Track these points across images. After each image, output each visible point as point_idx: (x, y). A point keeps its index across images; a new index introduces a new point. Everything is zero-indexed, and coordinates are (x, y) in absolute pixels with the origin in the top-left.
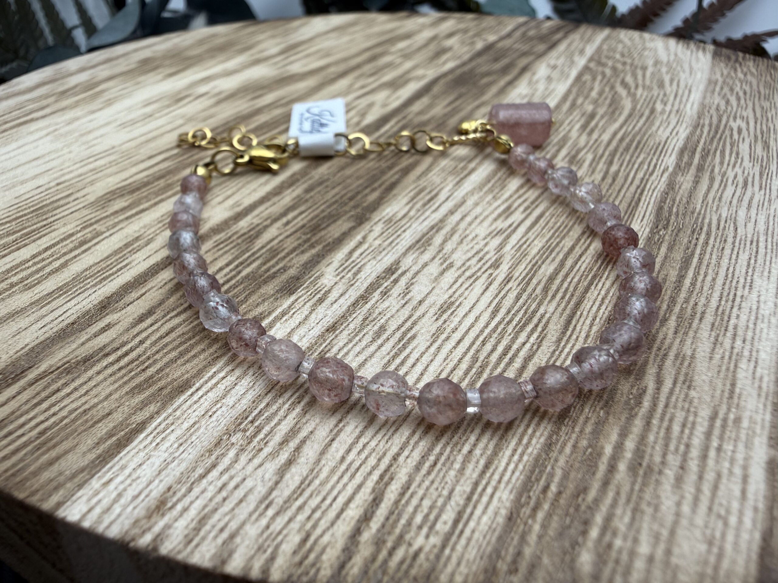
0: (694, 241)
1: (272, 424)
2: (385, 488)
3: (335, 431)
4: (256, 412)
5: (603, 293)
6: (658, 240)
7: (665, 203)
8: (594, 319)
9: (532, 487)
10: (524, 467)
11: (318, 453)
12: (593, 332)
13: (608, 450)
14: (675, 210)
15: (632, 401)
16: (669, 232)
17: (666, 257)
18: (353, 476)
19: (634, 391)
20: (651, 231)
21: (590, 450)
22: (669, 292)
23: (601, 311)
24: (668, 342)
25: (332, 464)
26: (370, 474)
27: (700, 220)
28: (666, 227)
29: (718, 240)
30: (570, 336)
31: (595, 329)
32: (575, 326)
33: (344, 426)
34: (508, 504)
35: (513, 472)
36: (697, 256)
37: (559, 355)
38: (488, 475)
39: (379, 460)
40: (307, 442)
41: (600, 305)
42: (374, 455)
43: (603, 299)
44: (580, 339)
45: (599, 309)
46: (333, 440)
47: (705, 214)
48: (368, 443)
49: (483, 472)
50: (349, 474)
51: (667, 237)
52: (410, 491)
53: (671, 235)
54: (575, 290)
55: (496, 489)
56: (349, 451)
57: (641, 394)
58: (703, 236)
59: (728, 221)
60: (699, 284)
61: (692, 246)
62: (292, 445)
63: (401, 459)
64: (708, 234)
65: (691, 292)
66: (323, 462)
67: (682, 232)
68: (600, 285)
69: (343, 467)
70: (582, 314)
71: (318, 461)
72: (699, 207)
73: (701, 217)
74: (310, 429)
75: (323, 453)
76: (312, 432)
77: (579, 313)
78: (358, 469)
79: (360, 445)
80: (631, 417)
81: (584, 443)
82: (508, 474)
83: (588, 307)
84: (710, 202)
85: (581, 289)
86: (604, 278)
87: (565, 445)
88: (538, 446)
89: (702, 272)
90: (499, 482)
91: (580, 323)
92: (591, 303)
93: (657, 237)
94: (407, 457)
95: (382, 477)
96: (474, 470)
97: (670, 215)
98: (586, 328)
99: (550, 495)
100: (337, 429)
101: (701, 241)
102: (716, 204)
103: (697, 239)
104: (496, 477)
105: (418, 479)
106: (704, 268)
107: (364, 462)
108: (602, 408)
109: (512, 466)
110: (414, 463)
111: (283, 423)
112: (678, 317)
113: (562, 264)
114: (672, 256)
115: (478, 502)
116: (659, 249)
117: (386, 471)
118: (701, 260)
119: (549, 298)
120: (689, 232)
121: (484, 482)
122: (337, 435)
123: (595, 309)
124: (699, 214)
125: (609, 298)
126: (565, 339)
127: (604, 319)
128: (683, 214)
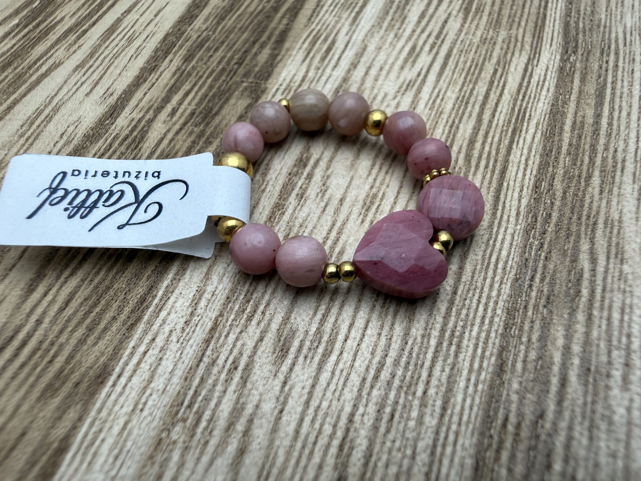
0: (604, 66)
1: (213, 404)
2: (347, 461)
3: (282, 399)
4: (191, 392)
5: (525, 152)
6: (570, 71)
7: (570, 16)
8: (521, 191)
9: (491, 423)
10: (481, 398)
11: (269, 431)
12: (522, 207)
13: (557, 358)
14: (581, 25)
15: (572, 291)
16: (579, 57)
17: (580, 92)
18: (312, 453)
19: (572, 277)
20: (562, 60)
21: (540, 362)
22: (588, 139)
23: (527, 177)
24: (595, 204)
25: (287, 442)
26: (328, 446)
27: (607, 36)
28: (575, 52)
29: (627, 60)
30: (502, 217)
31: (524, 202)
32: (504, 203)
33: (290, 389)
34: (472, 451)
35: (471, 409)
36: (609, 85)
37: (494, 245)
38: (447, 419)
39: (335, 426)
40: (255, 421)
41: (525, 170)
42: (328, 419)
43: (527, 160)
44: (511, 219)
45: (524, 175)
46: (281, 411)
47: (610, 26)
48: (319, 407)
49: (442, 416)
50: (307, 451)
51: (578, 65)
52: (374, 459)
53: (582, 61)
54: (497, 153)
55: (457, 434)
56: (301, 420)
57: (578, 280)
58: (612, 57)
59: (634, 32)
60: (615, 123)
61: (603, 72)
62: (240, 427)
63: (357, 418)
64: (617, 54)
65: (609, 135)
66: (277, 443)
67: (591, 54)
68: (521, 142)
69: (299, 445)
70: (508, 184)
71: (272, 442)
72: (603, 16)
73: (607, 30)
74: (255, 403)
75: (274, 430)
76: (257, 406)
77: (505, 184)
78: (315, 443)
79: (311, 410)
80: (573, 311)
81: (533, 355)
82: (466, 412)
83: (514, 174)
84: (614, 9)
85: (503, 151)
86: (524, 132)
87: (516, 362)
88: (491, 370)
89: (617, 107)
90: (459, 424)
91: (509, 198)
92: (515, 168)
93: (569, 65)
94: (363, 415)
95: (341, 447)
96: (432, 415)
97: (577, 34)
98: (515, 203)
99: (510, 428)
100: (284, 395)
101: (611, 64)
102: (619, 10)
103: (607, 62)
104: (455, 419)
105: (379, 441)
106: (617, 100)
107: (320, 432)
108: (545, 306)
109: (468, 401)
110: (372, 421)
111: (225, 401)
112: (601, 171)
113: (479, 120)
114: (586, 88)
115: (442, 454)
116: (572, 82)
117: (344, 439)
118: (613, 89)
119: (473, 169)
120: (598, 54)
121: (444, 429)
122: (285, 403)
123: (520, 175)
124: (605, 27)
125: (532, 158)
126: (497, 222)
127: (531, 187)
128: (590, 30)
